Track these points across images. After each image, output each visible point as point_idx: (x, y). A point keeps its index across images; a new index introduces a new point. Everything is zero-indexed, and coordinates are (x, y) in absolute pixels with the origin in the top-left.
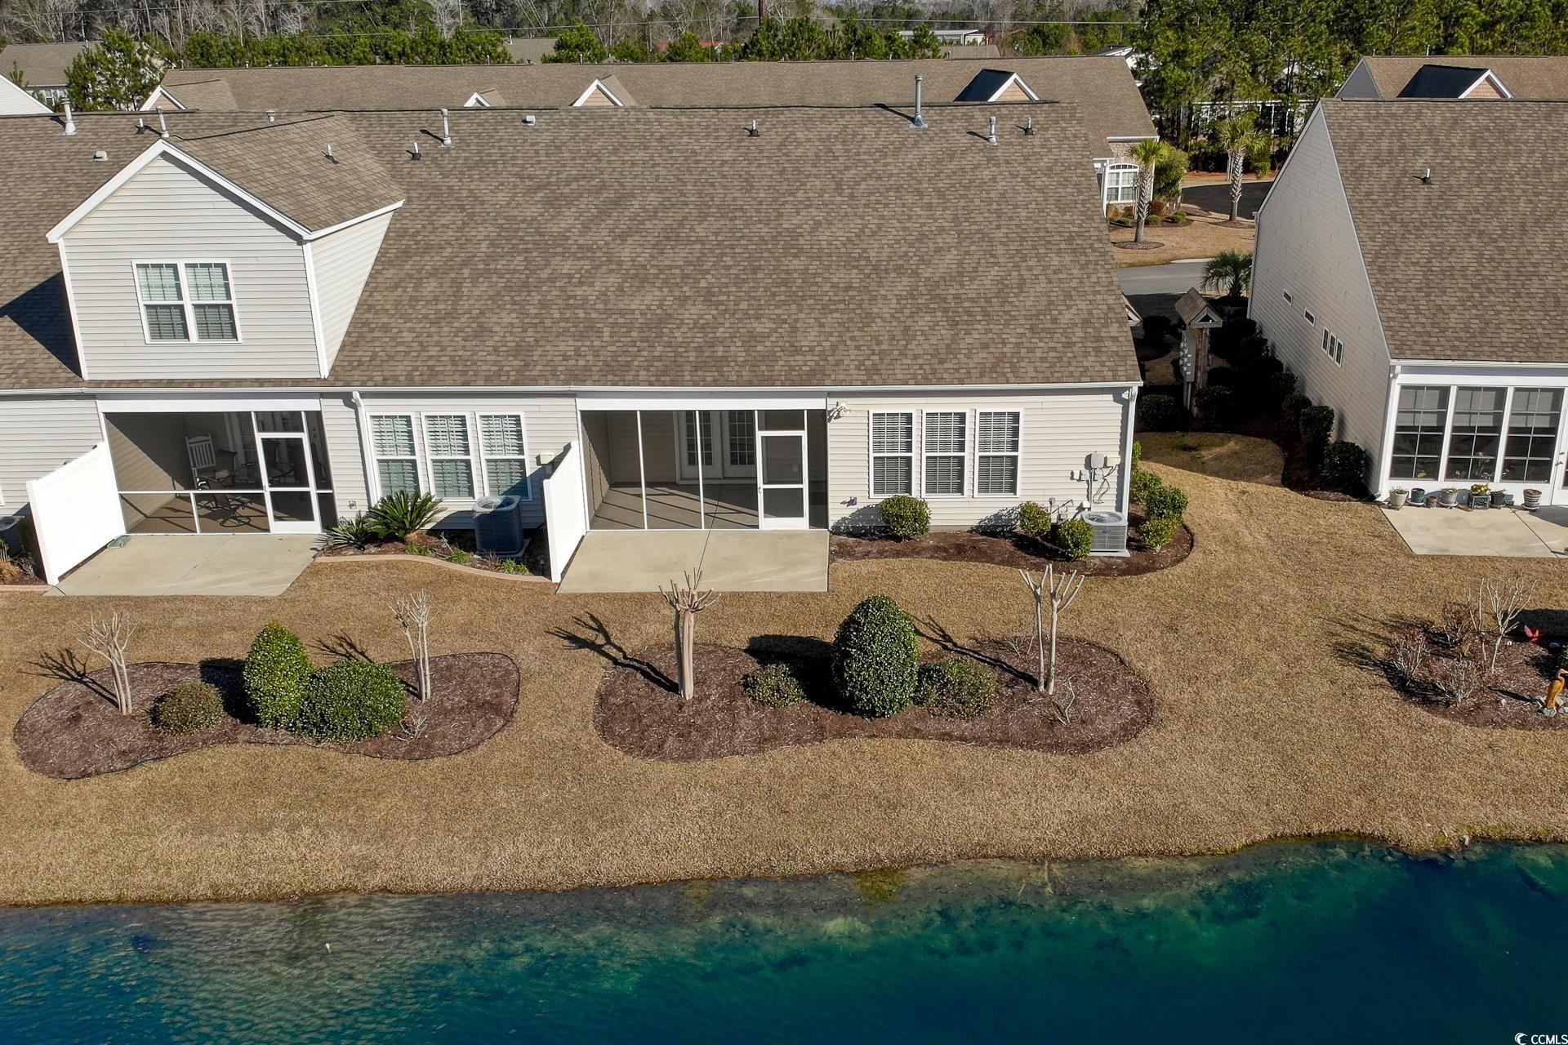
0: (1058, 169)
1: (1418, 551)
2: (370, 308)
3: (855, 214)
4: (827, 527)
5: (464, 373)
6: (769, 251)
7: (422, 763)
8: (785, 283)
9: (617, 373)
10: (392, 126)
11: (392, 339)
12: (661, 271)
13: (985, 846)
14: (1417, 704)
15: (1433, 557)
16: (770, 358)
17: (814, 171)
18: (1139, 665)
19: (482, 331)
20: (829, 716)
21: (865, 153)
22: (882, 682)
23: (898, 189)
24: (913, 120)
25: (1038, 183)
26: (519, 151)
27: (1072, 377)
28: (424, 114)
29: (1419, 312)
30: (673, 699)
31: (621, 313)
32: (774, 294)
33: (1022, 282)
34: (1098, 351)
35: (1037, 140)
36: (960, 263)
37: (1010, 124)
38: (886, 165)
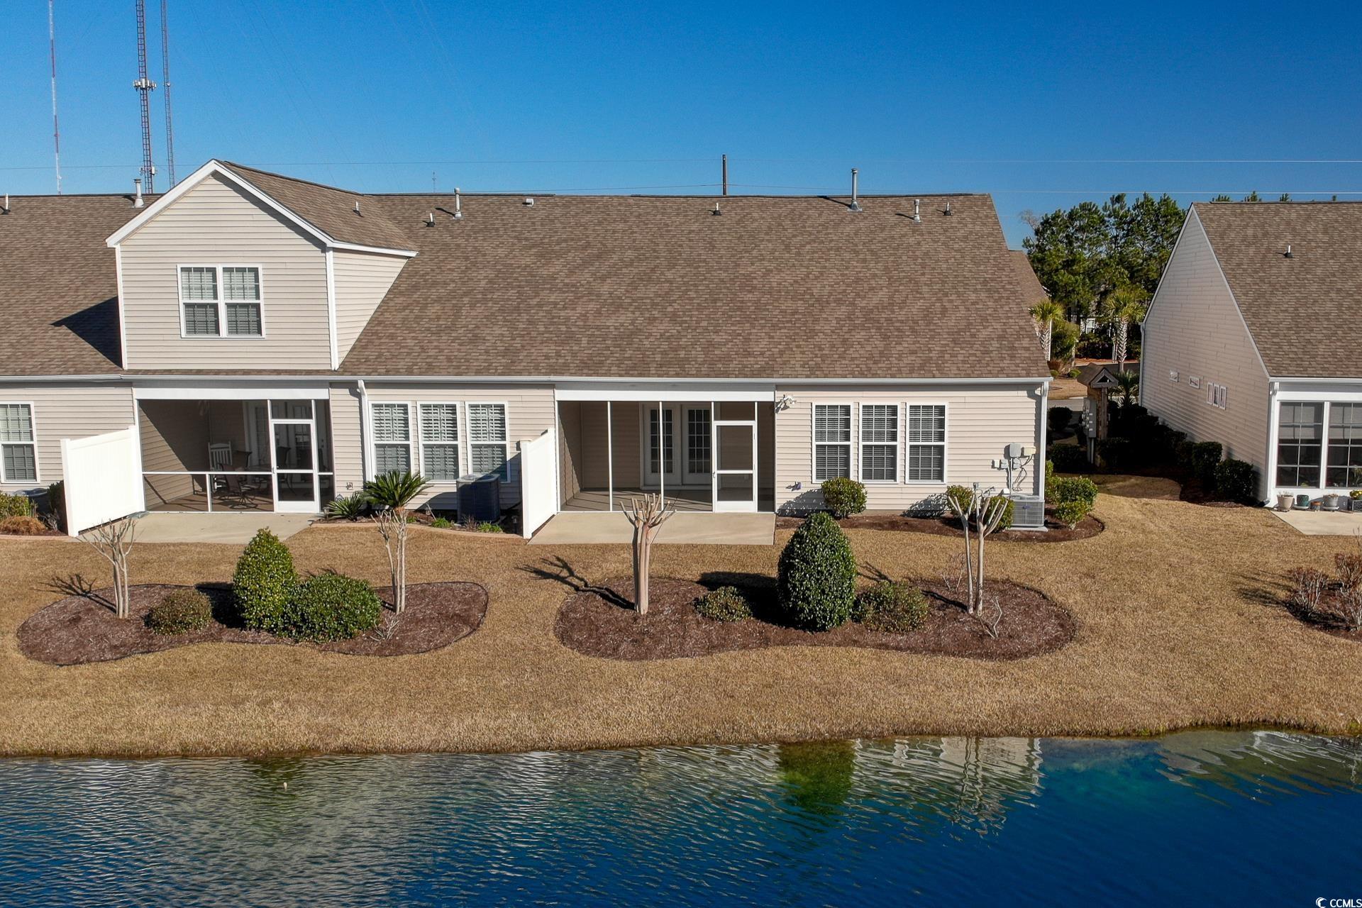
0: (973, 237)
1: (1305, 533)
3: (801, 265)
4: (773, 510)
5: (458, 367)
6: (727, 288)
7: (391, 658)
8: (740, 309)
9: (592, 366)
10: (411, 205)
11: (397, 344)
12: (634, 301)
13: (921, 724)
14: (1320, 629)
15: (1322, 536)
16: (727, 359)
17: (767, 237)
18: (1060, 599)
19: (475, 339)
20: (773, 630)
21: (809, 227)
22: (823, 592)
23: (838, 249)
24: (850, 206)
25: (956, 246)
26: (518, 222)
27: (990, 374)
28: (439, 198)
29: (1291, 344)
30: (628, 614)
31: (598, 328)
32: (731, 317)
33: (944, 311)
34: (1012, 357)
35: (955, 219)
36: (891, 297)
37: (930, 209)
38: (827, 234)
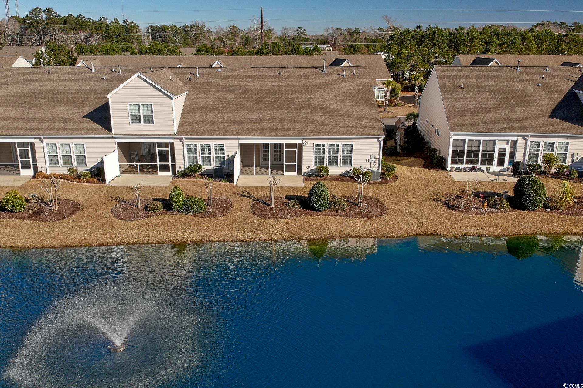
0: (362, 84)
1: (456, 180)
2: (184, 118)
3: (308, 95)
4: (302, 174)
5: (211, 133)
6: (286, 104)
7: (212, 218)
8: (291, 112)
9: (249, 133)
11: (191, 125)
12: (258, 109)
14: (451, 210)
15: (460, 181)
16: (288, 130)
17: (297, 84)
18: (383, 202)
19: (214, 124)
20: (307, 211)
21: (310, 79)
22: (321, 202)
23: (320, 88)
24: (323, 71)
25: (357, 87)
26: (217, 79)
27: (366, 135)
28: (190, 69)
29: (458, 121)
30: (269, 207)
31: (249, 119)
32: (288, 115)
33: (353, 112)
34: (373, 128)
35: (356, 76)
36: (337, 107)
37: (349, 72)
38: (316, 82)
